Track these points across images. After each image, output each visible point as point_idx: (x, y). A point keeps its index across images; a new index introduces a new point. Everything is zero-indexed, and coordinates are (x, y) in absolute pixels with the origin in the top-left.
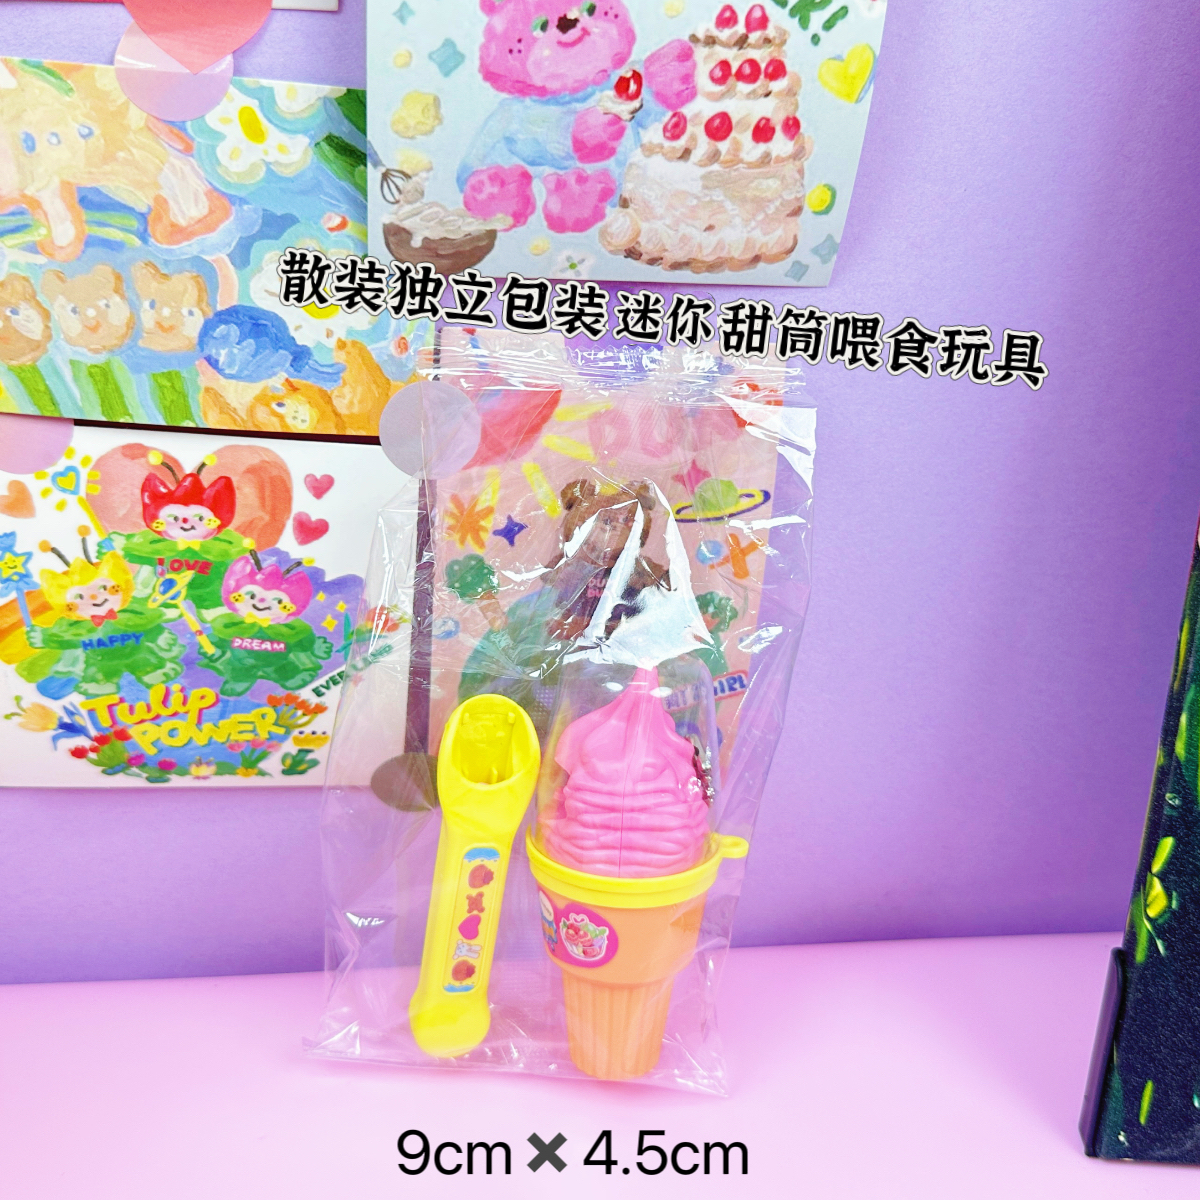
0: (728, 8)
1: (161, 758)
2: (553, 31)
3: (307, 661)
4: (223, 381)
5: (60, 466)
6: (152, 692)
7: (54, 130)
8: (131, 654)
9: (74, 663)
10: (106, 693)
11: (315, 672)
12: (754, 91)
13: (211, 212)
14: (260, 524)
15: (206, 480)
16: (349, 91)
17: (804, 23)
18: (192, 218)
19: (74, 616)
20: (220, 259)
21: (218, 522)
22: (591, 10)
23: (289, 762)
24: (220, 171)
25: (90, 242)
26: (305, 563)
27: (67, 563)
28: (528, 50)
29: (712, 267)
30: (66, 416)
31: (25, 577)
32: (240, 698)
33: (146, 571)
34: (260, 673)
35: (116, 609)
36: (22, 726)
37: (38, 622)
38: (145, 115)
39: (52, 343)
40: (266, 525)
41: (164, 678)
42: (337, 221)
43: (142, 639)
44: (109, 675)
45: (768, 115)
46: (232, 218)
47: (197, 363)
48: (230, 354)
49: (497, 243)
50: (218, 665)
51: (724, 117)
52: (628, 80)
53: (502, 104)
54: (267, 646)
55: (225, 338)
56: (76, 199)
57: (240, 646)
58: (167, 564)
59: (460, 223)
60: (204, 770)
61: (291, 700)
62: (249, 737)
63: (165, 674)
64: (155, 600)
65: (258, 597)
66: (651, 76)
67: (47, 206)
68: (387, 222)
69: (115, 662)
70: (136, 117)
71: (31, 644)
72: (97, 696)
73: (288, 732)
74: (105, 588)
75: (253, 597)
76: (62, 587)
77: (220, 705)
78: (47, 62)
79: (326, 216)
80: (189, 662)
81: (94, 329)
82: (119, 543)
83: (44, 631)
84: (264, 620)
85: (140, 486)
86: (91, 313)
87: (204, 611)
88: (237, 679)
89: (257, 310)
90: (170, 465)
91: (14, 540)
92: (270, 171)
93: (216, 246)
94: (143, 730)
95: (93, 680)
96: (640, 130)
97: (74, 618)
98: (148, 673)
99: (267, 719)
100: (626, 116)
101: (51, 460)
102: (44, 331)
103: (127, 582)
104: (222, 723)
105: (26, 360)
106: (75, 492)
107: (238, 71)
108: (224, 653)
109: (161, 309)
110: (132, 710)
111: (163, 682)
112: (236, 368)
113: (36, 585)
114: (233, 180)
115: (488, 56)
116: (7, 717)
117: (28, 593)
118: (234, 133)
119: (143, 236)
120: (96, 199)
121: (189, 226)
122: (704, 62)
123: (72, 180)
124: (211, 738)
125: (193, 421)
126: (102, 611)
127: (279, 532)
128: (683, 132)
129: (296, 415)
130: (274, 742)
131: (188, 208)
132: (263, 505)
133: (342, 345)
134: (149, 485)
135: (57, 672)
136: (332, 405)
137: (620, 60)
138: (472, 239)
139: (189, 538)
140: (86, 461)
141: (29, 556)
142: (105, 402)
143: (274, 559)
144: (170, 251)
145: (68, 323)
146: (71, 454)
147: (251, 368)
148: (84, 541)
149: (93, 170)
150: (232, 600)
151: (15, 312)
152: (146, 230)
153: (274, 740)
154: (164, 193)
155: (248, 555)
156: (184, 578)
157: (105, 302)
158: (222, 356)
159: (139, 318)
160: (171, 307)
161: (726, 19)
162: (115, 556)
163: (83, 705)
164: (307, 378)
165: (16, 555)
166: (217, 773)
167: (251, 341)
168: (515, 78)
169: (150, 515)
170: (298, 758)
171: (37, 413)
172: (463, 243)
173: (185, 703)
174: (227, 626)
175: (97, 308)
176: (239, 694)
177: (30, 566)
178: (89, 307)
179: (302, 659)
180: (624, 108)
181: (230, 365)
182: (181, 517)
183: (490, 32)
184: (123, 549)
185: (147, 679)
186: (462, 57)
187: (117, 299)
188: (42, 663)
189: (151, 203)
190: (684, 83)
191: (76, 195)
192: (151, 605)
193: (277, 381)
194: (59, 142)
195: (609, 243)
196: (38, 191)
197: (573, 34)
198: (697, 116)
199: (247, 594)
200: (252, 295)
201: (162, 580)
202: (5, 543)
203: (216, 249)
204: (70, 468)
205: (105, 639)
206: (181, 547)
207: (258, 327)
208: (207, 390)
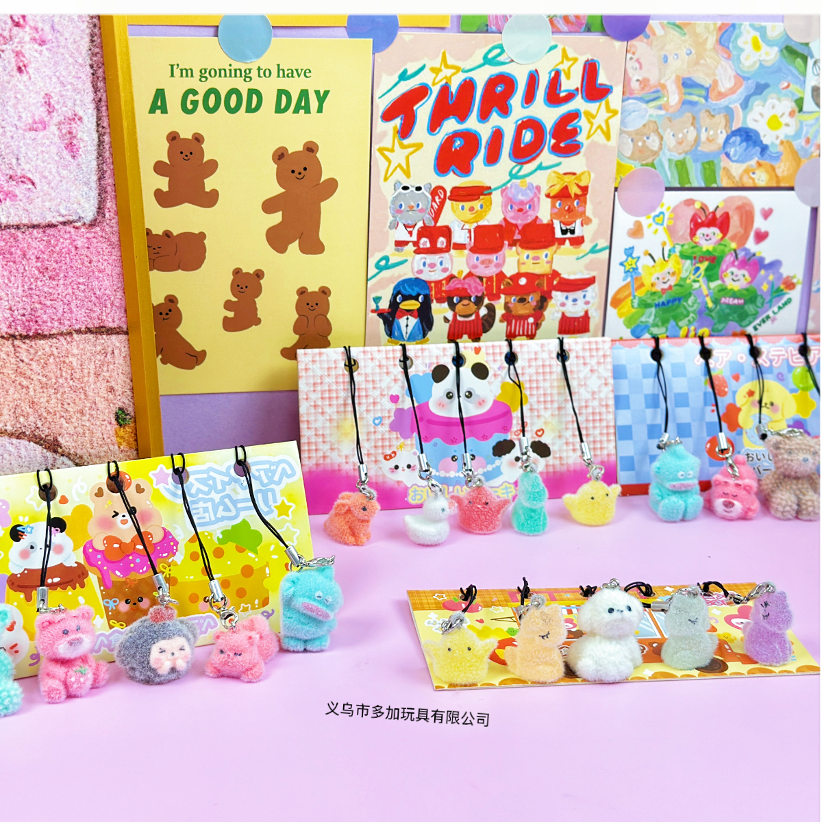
3: (752, 310)
4: (731, 163)
5: (657, 212)
6: (681, 331)
7: (675, 52)
8: (676, 309)
9: (650, 316)
10: (661, 333)
11: (755, 316)
13: (735, 85)
14: (739, 235)
15: (718, 215)
18: (727, 88)
19: (654, 290)
20: (736, 106)
21: (721, 235)
24: (741, 66)
25: (684, 103)
26: (758, 254)
27: (654, 261)
31: (635, 269)
33: (688, 262)
34: (731, 318)
35: (673, 284)
37: (639, 293)
40: (742, 235)
41: (688, 323)
42: (786, 84)
43: (681, 300)
44: (664, 323)
46: (743, 87)
47: (721, 156)
48: (736, 151)
50: (713, 314)
54: (736, 301)
56: (681, 84)
57: (724, 302)
58: (697, 259)
63: (688, 320)
64: (690, 279)
65: (735, 274)
67: (668, 88)
69: (668, 315)
71: (633, 307)
74: (670, 273)
75: (732, 274)
76: (651, 274)
78: (677, 22)
80: (700, 313)
82: (678, 248)
83: (640, 298)
84: (736, 287)
85: (690, 220)
86: (680, 136)
87: (711, 284)
88: (720, 322)
89: (749, 129)
90: (704, 208)
91: (633, 250)
92: (761, 65)
95: (657, 326)
98: (681, 320)
101: (654, 209)
102: (659, 146)
103: (679, 269)
105: (650, 160)
106: (662, 224)
108: (716, 307)
109: (710, 131)
111: (687, 325)
112: (737, 157)
113: (640, 274)
114: (745, 69)
117: (635, 278)
118: (748, 48)
119: (706, 98)
120: (689, 82)
121: (726, 92)
123: (680, 75)
125: (717, 184)
126: (666, 286)
127: (747, 238)
129: (760, 178)
131: (726, 84)
132: (741, 225)
133: (782, 143)
134: (694, 219)
135: (641, 322)
136: (775, 172)
139: (708, 245)
140: (668, 208)
141: (639, 258)
142: (680, 180)
143: (744, 253)
144: (716, 104)
145: (670, 141)
146: (662, 205)
147: (743, 156)
148: (663, 248)
149: (690, 69)
150: (724, 276)
151: (648, 138)
152: (708, 95)
154: (717, 78)
155: (733, 252)
157: (687, 130)
158: (732, 152)
159: (700, 136)
160: (714, 130)
162: (675, 256)
164: (766, 160)
165: (633, 258)
167: (744, 144)
169: (693, 233)
174: (720, 291)
175: (683, 134)
176: (719, 331)
177: (638, 263)
178: (680, 133)
179: (750, 308)
181: (735, 155)
182: (706, 234)
184: (680, 252)
185: (680, 323)
187: (692, 128)
188: (635, 317)
189: (711, 83)
191: (681, 82)
192: (688, 281)
193: (753, 162)
194: (677, 58)
196: (666, 81)
199: (730, 272)
200: (748, 123)
201: (694, 267)
202: (629, 252)
203: (735, 102)
204: (662, 213)
205: (666, 302)
206: (704, 249)
207: (748, 136)
208: (724, 168)
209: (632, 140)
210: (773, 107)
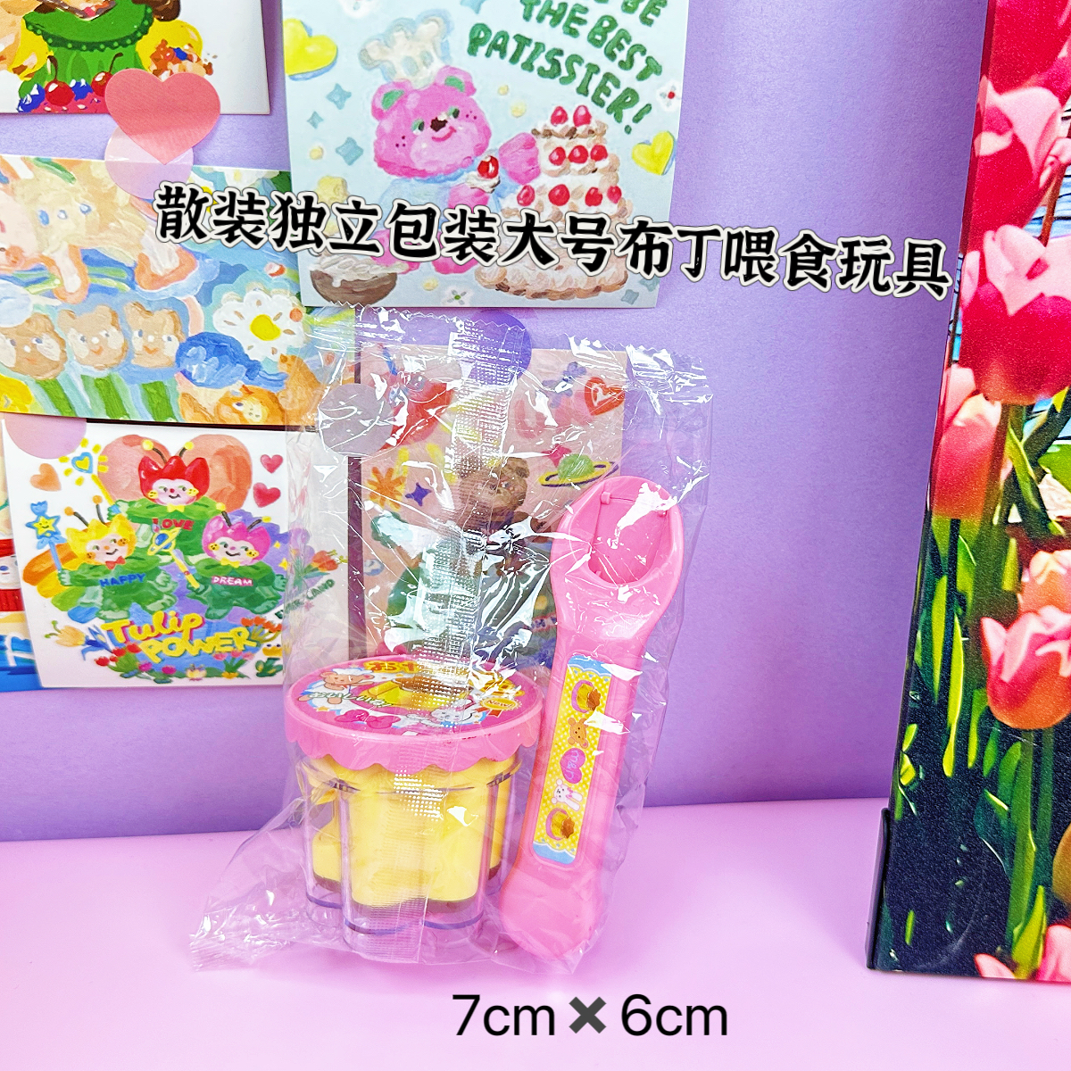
0: (560, 109)
1: (164, 665)
2: (428, 130)
3: (270, 593)
4: (196, 388)
5: (78, 452)
6: (154, 617)
7: (63, 209)
8: (137, 589)
9: (94, 596)
10: (119, 619)
11: (276, 600)
12: (584, 169)
13: (181, 265)
14: (229, 493)
15: (187, 460)
16: (280, 172)
17: (618, 118)
18: (167, 270)
19: (93, 562)
20: (190, 299)
21: (197, 491)
22: (456, 114)
23: (261, 667)
25: (92, 289)
26: (264, 521)
27: (86, 524)
28: (411, 145)
29: (564, 296)
30: (80, 416)
31: (55, 534)
32: (220, 621)
33: (145, 527)
34: (235, 602)
35: (124, 557)
36: (58, 642)
37: (68, 566)
38: (129, 195)
39: (67, 363)
40: (233, 493)
41: (163, 607)
42: (277, 268)
43: (144, 578)
44: (122, 605)
45: (597, 186)
46: (197, 269)
47: (175, 375)
48: (200, 368)
49: (397, 282)
50: (202, 596)
51: (563, 188)
52: (487, 164)
53: (393, 183)
54: (239, 582)
55: (195, 356)
56: (81, 258)
57: (218, 582)
58: (160, 524)
59: (368, 268)
60: (197, 674)
61: (259, 621)
62: (230, 649)
63: (162, 604)
64: (152, 550)
65: (230, 546)
66: (505, 161)
67: (59, 264)
68: (313, 270)
69: (126, 595)
70: (122, 197)
71: (62, 583)
72: (114, 620)
73: (259, 645)
74: (115, 541)
75: (226, 546)
76: (82, 541)
77: (206, 625)
78: (54, 159)
79: (268, 265)
80: (180, 595)
81: (98, 352)
82: (124, 508)
83: (71, 573)
84: (235, 563)
85: (138, 466)
86: (95, 340)
87: (190, 557)
88: (217, 606)
89: (219, 335)
90: (159, 450)
91: (46, 507)
93: (186, 289)
94: (150, 644)
95: (110, 608)
96: (499, 199)
97: (93, 564)
98: (150, 603)
99: (242, 635)
100: (488, 189)
101: (71, 449)
102: (61, 354)
103: (131, 536)
104: (208, 639)
105: (49, 376)
106: (89, 471)
107: (196, 161)
108: (206, 588)
109: (147, 337)
110: (140, 630)
111: (162, 610)
112: (205, 378)
113: (63, 539)
115: (381, 149)
116: (47, 636)
117: (58, 546)
119: (132, 284)
120: (96, 258)
121: (165, 275)
122: (544, 149)
123: (77, 245)
124: (201, 650)
125: (175, 418)
126: (113, 558)
127: (243, 497)
128: (532, 200)
129: (252, 412)
130: (248, 653)
131: (164, 262)
132: (230, 478)
133: (284, 359)
134: (144, 465)
135: (83, 603)
136: (279, 404)
137: (480, 150)
138: (377, 280)
139: (175, 503)
140: (96, 448)
141: (57, 518)
142: (109, 406)
143: (241, 518)
145: (79, 348)
146: (85, 443)
147: (216, 378)
148: (97, 507)
149: (92, 236)
150: (211, 549)
151: (39, 341)
152: (133, 279)
153: (249, 652)
154: (145, 252)
155: (220, 515)
156: (173, 533)
157: (105, 332)
158: (194, 370)
159: (131, 344)
160: (154, 335)
161: (559, 117)
162: (121, 518)
163: (102, 626)
164: (259, 384)
165: (48, 518)
166: (207, 676)
167: (215, 358)
168: (402, 165)
169: (146, 487)
170: (268, 665)
171: (59, 414)
172: (372, 283)
173: (179, 625)
174: (207, 568)
175: (99, 337)
176: (220, 618)
177: (58, 526)
178: (94, 336)
179: (266, 591)
180: (486, 184)
181: (200, 376)
182: (169, 488)
183: (380, 132)
184: (127, 513)
185: (149, 607)
186: (362, 150)
187: (115, 330)
188: (71, 596)
189: (136, 260)
190: (530, 165)
191: (80, 255)
192: (150, 553)
193: (236, 388)
194: (66, 217)
195: (484, 281)
196: (52, 253)
197: (444, 131)
198: (542, 188)
199: (221, 544)
200: (215, 326)
201: (157, 534)
202: (39, 509)
203: (186, 291)
204: (85, 454)
205: (117, 579)
206: (170, 510)
207: (220, 348)
208: (184, 395)
209: (13, 342)
210: (259, 303)
